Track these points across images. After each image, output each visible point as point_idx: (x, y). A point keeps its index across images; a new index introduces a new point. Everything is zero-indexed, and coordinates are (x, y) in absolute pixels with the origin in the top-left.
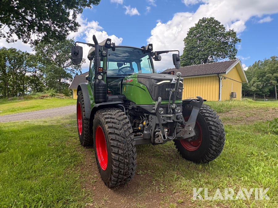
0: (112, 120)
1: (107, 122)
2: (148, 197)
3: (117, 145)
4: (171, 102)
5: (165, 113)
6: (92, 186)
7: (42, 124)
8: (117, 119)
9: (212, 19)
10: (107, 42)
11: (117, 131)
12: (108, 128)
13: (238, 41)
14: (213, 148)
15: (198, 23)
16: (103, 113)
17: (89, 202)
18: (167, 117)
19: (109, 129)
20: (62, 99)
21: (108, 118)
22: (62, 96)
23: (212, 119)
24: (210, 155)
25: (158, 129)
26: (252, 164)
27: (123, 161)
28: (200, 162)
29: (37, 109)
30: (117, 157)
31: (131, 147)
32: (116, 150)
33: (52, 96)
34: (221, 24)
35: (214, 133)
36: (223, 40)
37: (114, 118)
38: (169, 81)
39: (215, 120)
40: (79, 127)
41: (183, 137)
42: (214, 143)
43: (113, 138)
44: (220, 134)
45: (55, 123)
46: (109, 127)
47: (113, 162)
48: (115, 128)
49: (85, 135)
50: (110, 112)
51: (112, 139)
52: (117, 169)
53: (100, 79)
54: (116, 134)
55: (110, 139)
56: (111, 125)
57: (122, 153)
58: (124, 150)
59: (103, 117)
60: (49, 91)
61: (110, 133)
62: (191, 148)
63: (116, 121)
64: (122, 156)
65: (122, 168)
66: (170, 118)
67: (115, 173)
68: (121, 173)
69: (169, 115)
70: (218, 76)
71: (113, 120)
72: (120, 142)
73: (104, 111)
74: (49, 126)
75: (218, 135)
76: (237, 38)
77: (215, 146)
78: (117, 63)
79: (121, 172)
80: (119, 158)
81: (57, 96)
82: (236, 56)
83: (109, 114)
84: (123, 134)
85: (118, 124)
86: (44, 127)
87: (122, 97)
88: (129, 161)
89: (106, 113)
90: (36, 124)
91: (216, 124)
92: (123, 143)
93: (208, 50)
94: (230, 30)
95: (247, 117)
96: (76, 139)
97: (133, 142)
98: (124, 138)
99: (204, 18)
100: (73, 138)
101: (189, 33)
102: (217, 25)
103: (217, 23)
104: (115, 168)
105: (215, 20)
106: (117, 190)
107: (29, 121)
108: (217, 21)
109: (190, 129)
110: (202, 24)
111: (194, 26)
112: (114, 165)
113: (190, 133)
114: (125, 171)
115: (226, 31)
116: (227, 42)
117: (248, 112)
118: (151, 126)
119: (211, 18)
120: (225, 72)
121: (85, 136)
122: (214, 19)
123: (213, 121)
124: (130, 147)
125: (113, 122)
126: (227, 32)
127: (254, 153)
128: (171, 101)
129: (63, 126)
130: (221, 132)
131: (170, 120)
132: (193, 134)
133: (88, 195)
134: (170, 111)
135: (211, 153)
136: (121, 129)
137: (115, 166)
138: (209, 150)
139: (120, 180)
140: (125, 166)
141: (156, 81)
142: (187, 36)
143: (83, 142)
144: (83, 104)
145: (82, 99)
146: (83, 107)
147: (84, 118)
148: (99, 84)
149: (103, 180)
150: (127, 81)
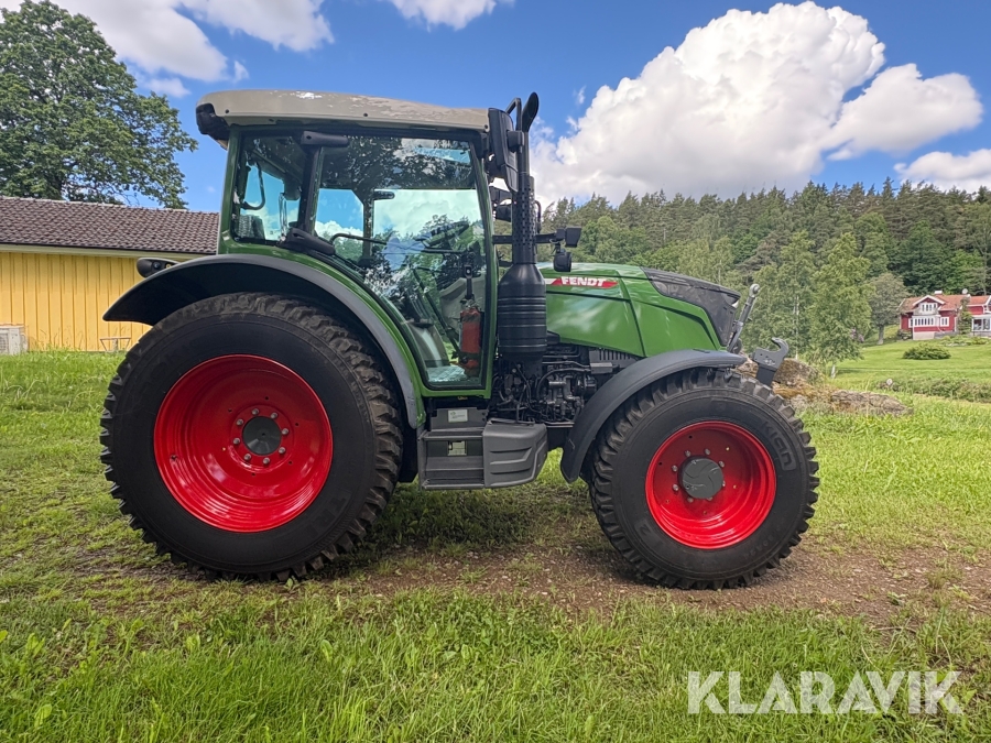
34: (116, 60)
94: (153, 93)
115: (137, 92)
126: (142, 97)
143: (331, 552)
144: (357, 366)
145: (332, 339)
146: (362, 378)
147: (386, 427)
148: (540, 286)
149: (694, 587)
150: (564, 283)
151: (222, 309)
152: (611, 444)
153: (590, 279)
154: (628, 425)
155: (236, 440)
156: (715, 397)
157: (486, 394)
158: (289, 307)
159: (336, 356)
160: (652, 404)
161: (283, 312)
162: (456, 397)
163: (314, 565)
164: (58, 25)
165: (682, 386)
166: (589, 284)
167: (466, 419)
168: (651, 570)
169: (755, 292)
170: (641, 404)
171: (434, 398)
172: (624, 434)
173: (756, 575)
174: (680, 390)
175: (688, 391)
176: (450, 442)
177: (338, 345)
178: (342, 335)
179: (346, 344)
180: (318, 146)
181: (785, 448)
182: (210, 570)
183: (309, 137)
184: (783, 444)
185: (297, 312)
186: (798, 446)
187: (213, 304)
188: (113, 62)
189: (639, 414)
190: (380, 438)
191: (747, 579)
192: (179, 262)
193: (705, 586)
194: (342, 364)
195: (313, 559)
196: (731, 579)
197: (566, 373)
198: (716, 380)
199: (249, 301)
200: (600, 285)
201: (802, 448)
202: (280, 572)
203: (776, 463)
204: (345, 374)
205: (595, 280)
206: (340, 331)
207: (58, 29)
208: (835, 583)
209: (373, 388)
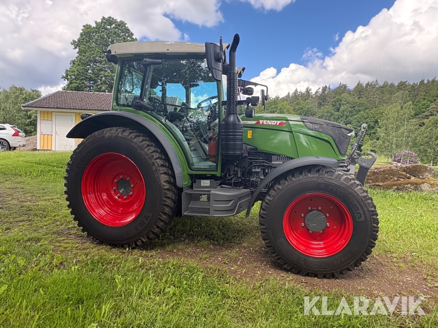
141: (348, 131)
143: (144, 238)
144: (156, 159)
145: (146, 147)
146: (158, 164)
147: (167, 186)
148: (239, 124)
149: (308, 275)
150: (261, 123)
151: (106, 134)
152: (266, 201)
153: (273, 122)
154: (274, 192)
155: (114, 188)
156: (320, 181)
157: (218, 174)
158: (131, 133)
159: (147, 154)
160: (286, 182)
161: (128, 135)
162: (206, 175)
163: (138, 243)
164: (114, 25)
165: (302, 174)
166: (273, 124)
167: (209, 185)
168: (285, 264)
169: (364, 128)
170: (281, 182)
171: (195, 175)
172: (273, 196)
173: (341, 273)
174: (301, 176)
175: (305, 177)
176: (201, 195)
177: (149, 150)
178: (152, 146)
179: (152, 149)
180: (150, 64)
181: (358, 209)
182: (99, 240)
183: (145, 61)
184: (357, 208)
185: (133, 135)
186: (365, 209)
187: (103, 132)
188: (132, 38)
189: (280, 187)
190: (165, 191)
191: (336, 275)
192: (93, 114)
193: (313, 276)
194: (150, 158)
195: (137, 240)
196: (328, 274)
197: (261, 166)
198: (320, 172)
199: (116, 131)
200: (278, 124)
201: (368, 210)
202: (125, 244)
203: (353, 217)
204: (151, 162)
205: (276, 122)
206: (150, 143)
207: (114, 27)
208: (390, 284)
209: (162, 169)
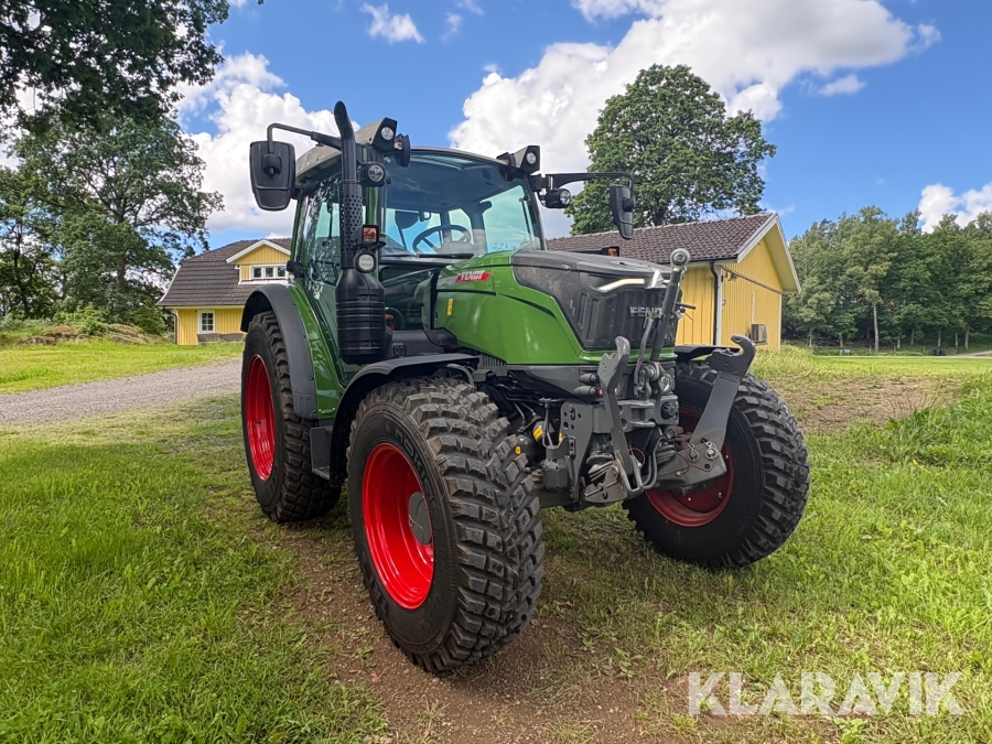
0: (454, 423)
1: (435, 431)
2: (584, 697)
3: (481, 512)
4: (647, 356)
5: (624, 395)
6: (365, 669)
7: (77, 440)
8: (468, 419)
9: (682, 70)
10: (383, 130)
11: (475, 464)
12: (439, 453)
13: (768, 152)
14: (774, 516)
15: (637, 83)
16: (412, 398)
17: (375, 733)
18: (633, 410)
19: (443, 457)
20: (132, 346)
21: (434, 415)
22: (133, 335)
23: (770, 414)
24: (763, 540)
25: (600, 453)
26: (890, 566)
27: (501, 574)
28: (722, 564)
29: (38, 384)
30: (482, 559)
31: (528, 518)
32: (474, 532)
33: (92, 334)
34: (710, 92)
35: (779, 463)
36: (716, 145)
37: (455, 416)
38: (641, 281)
39: (778, 418)
40: (253, 450)
41: (683, 478)
42: (779, 497)
43: (466, 490)
44: (796, 468)
45: (128, 437)
46: (445, 449)
47: (467, 578)
48: (467, 451)
49: (291, 479)
50: (435, 391)
51: (459, 494)
52: (480, 603)
53: (366, 268)
54: (474, 473)
55: (454, 491)
56: (450, 440)
57: (498, 544)
58: (503, 531)
59: (412, 409)
60: (75, 314)
61: (452, 471)
62: (686, 517)
63: (468, 425)
64: (498, 553)
65: (497, 597)
66: (641, 412)
67: (471, 618)
68: (493, 617)
69: (640, 404)
70: (712, 269)
71: (457, 421)
72: (488, 502)
73: (413, 388)
74: (112, 449)
75: (791, 469)
76: (764, 142)
77: (782, 508)
78: (394, 210)
79: (492, 611)
80: (487, 559)
81: (115, 335)
82: (758, 204)
83: (434, 400)
84: (499, 472)
85: (477, 438)
86: (93, 452)
87: (441, 336)
88: (520, 570)
89: (421, 396)
90: (54, 441)
91: (783, 432)
92: (501, 508)
93: (670, 178)
94: (740, 112)
95: (819, 408)
96: (237, 495)
97: (531, 501)
98: (502, 488)
99: (654, 67)
100: (224, 493)
101: (606, 117)
102: (698, 94)
103: (698, 85)
104: (473, 598)
105: (692, 76)
106: (461, 679)
107: (18, 429)
108: (698, 80)
109: (711, 452)
110: (650, 88)
111: (623, 92)
112: (467, 589)
113: (707, 466)
114: (506, 607)
115: (727, 115)
116: (730, 153)
117: (818, 392)
118: (571, 441)
119: (678, 66)
120: (736, 257)
121: (288, 483)
122: (690, 72)
123: (773, 423)
124: (524, 518)
125: (455, 431)
126: (731, 119)
127: (880, 526)
128: (646, 352)
129: (164, 446)
130: (800, 459)
131: (642, 419)
132: (719, 468)
133: (364, 704)
134: (644, 389)
135: (766, 534)
136: (488, 456)
137: (473, 591)
138: (760, 520)
139: (483, 643)
140: (509, 589)
141: (596, 279)
142: (597, 125)
147: (287, 414)
150: (462, 278)
161: (264, 325)
166: (475, 278)
190: (286, 422)
195: (276, 510)
